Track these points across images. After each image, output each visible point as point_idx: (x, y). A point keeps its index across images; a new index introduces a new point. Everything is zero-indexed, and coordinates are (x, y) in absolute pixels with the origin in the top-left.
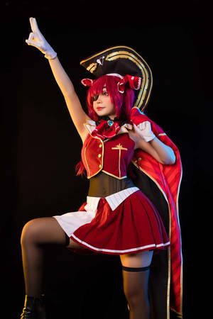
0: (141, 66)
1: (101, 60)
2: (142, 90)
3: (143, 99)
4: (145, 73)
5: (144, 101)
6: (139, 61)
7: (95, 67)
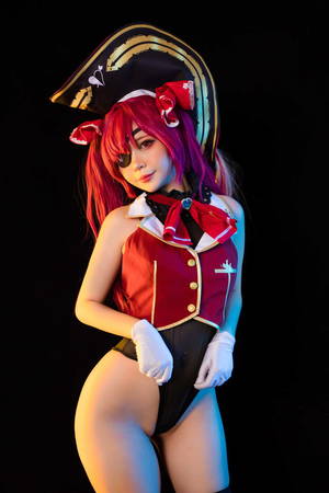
0: (180, 54)
1: (98, 76)
2: (200, 102)
3: (207, 119)
4: (194, 66)
5: (211, 122)
6: (170, 45)
7: (90, 94)
